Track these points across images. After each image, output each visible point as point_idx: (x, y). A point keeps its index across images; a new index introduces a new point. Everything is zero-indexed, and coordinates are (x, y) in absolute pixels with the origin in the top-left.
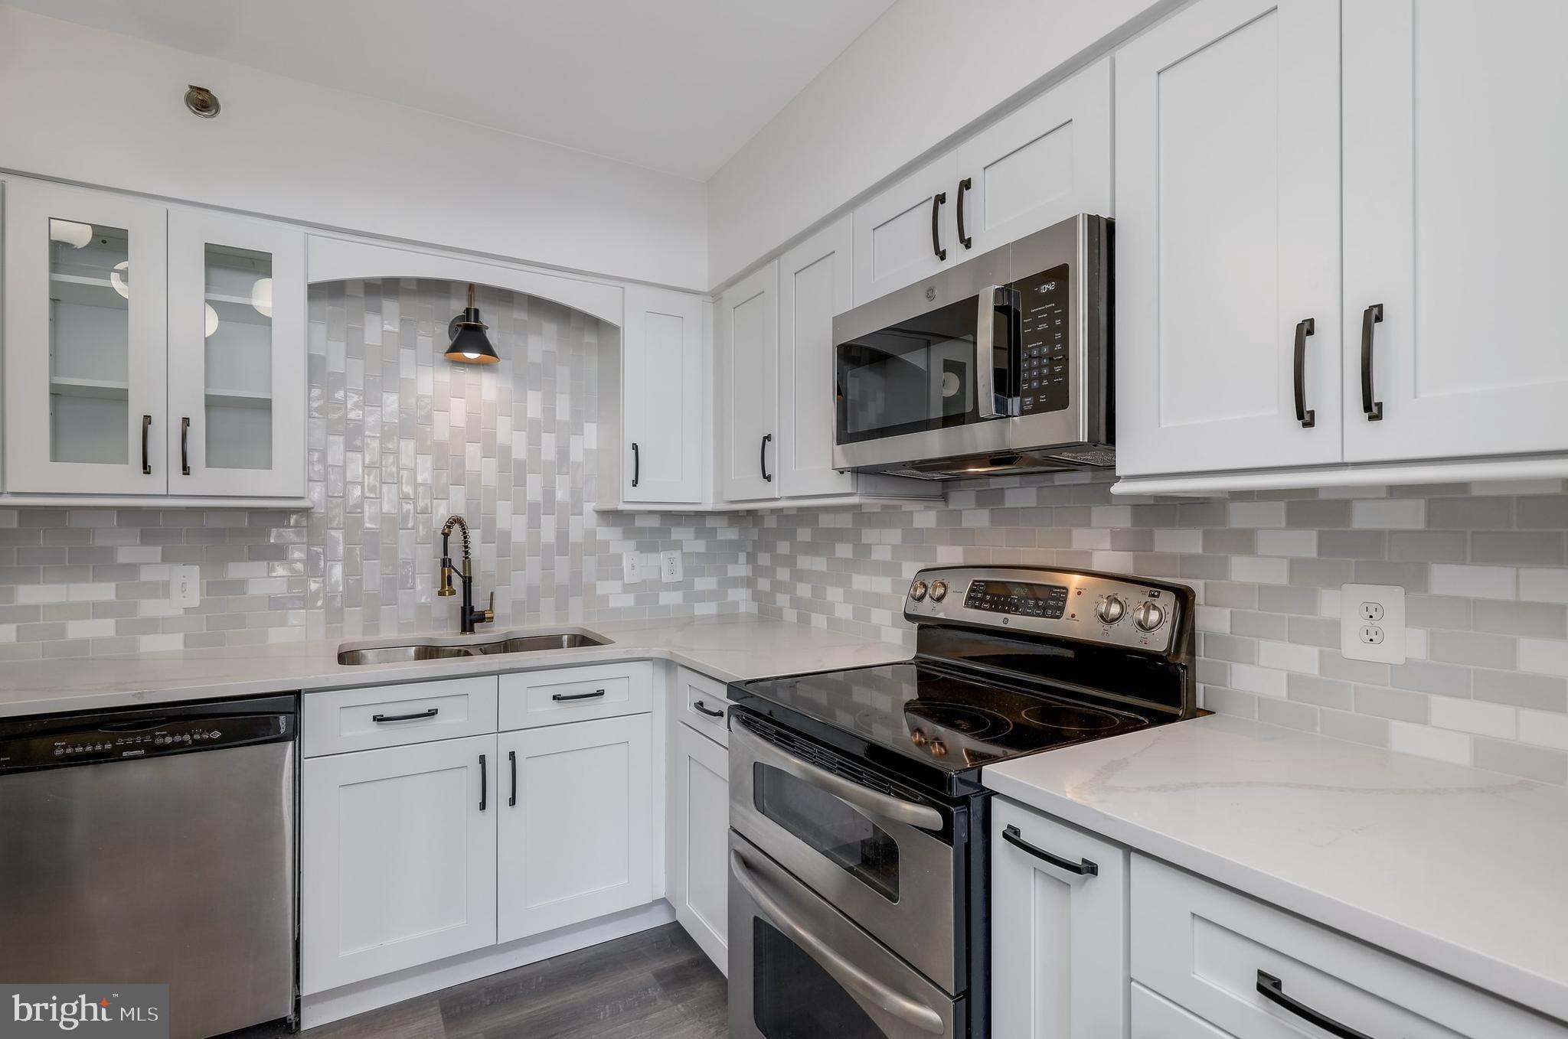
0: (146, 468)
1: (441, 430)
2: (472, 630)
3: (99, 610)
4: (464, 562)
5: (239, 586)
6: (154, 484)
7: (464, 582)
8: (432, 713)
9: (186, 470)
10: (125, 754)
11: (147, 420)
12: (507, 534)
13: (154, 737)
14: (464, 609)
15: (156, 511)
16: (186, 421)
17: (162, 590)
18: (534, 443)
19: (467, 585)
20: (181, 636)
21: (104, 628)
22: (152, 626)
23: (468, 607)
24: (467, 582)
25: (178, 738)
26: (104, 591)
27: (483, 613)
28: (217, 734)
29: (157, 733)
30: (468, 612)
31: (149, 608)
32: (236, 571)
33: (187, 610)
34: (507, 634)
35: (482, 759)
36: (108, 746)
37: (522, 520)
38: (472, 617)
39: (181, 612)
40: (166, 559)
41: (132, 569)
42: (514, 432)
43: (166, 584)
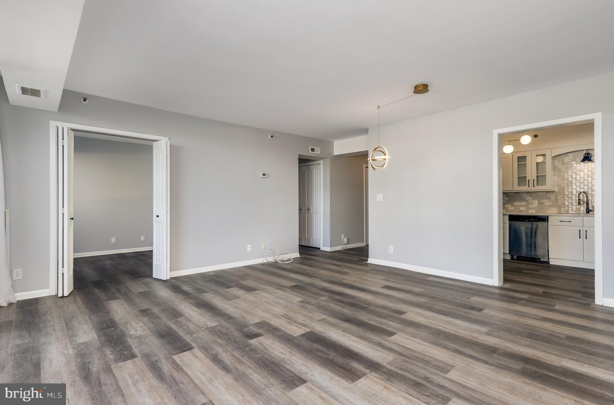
0: (529, 187)
2: (589, 213)
3: (524, 206)
4: (586, 200)
5: (543, 203)
6: (530, 188)
8: (570, 222)
9: (534, 186)
11: (529, 180)
14: (587, 209)
15: (531, 192)
16: (534, 180)
17: (532, 203)
19: (587, 204)
20: (535, 210)
21: (524, 209)
22: (530, 209)
27: (591, 210)
31: (530, 206)
32: (543, 201)
35: (580, 230)
38: (589, 211)
39: (535, 207)
40: (532, 199)
41: (528, 200)
43: (533, 203)
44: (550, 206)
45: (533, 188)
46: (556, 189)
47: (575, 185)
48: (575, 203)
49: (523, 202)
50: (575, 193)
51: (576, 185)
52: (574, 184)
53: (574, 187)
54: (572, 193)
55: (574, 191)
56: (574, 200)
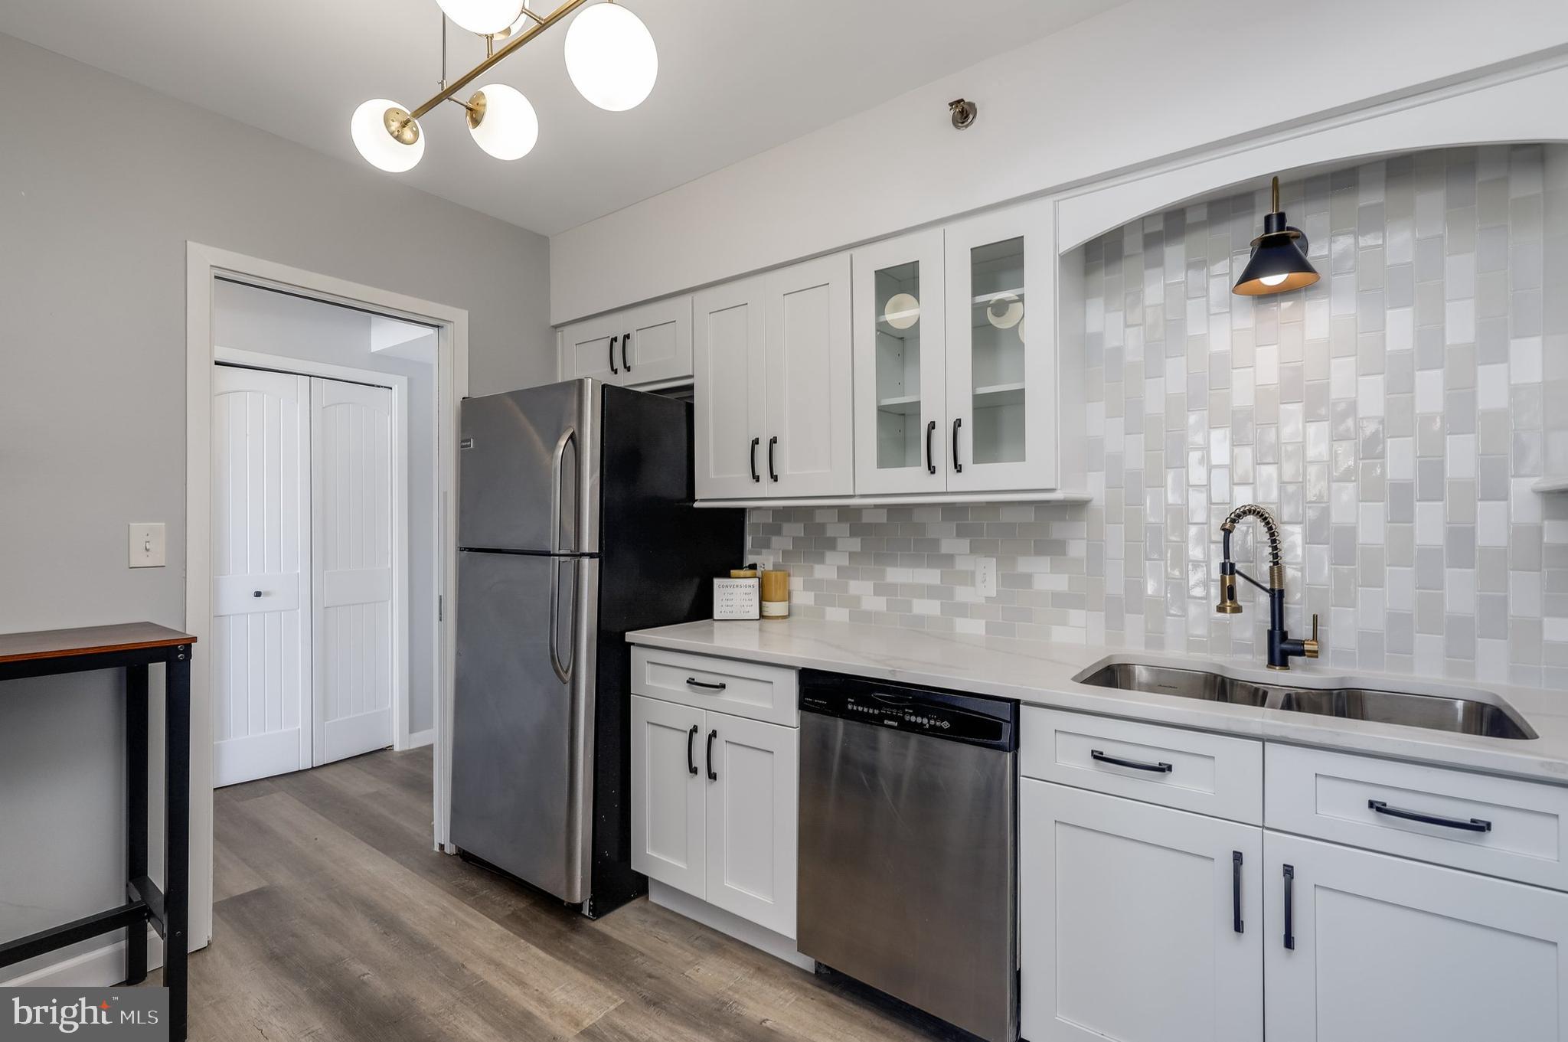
0: (931, 468)
1: (1242, 392)
2: (1285, 664)
3: (931, 592)
4: (1271, 569)
5: (1027, 580)
6: (936, 483)
7: (1272, 597)
8: (1164, 769)
9: (957, 467)
10: (886, 722)
11: (932, 426)
12: (1349, 532)
13: (905, 713)
14: (1271, 634)
16: (957, 422)
17: (969, 578)
18: (1400, 387)
19: (1277, 600)
20: (983, 622)
21: (934, 607)
22: (963, 610)
23: (1277, 632)
24: (1278, 597)
25: (919, 720)
26: (930, 576)
27: (1301, 643)
28: (946, 725)
29: (906, 710)
30: (1277, 639)
31: (963, 594)
32: (1026, 564)
33: (987, 598)
34: (1342, 679)
35: (1238, 857)
36: (876, 712)
37: (1379, 509)
38: (1284, 646)
39: (984, 600)
40: (973, 550)
41: (950, 558)
42: (1360, 379)
43: (973, 573)
44: (1061, 601)
45: (957, 482)
46: (1093, 488)
47: (1201, 462)
48: (1204, 584)
49: (927, 567)
50: (1200, 516)
51: (1205, 460)
52: (1194, 457)
53: (1197, 474)
54: (1180, 515)
55: (1197, 500)
56: (1197, 565)
